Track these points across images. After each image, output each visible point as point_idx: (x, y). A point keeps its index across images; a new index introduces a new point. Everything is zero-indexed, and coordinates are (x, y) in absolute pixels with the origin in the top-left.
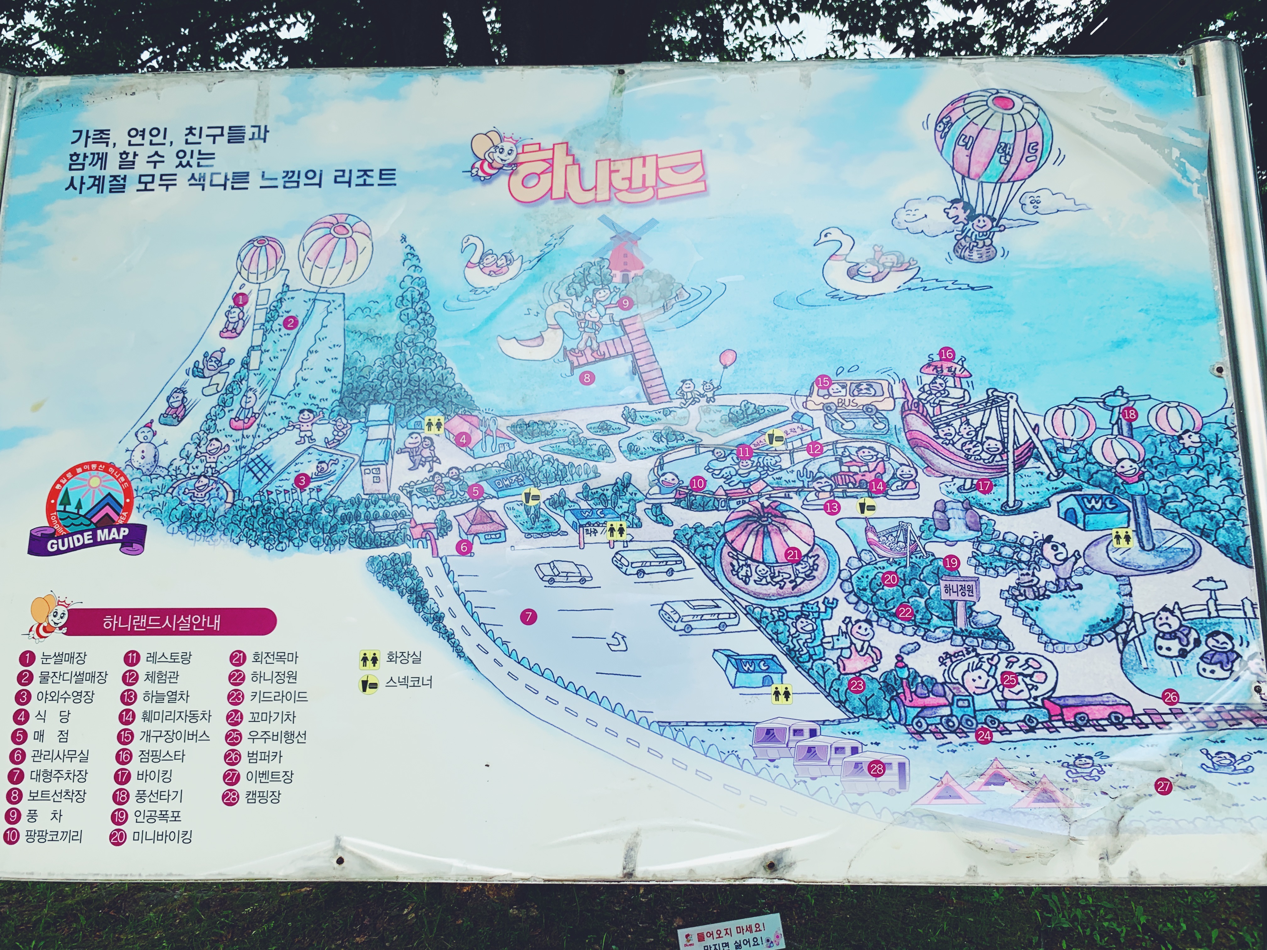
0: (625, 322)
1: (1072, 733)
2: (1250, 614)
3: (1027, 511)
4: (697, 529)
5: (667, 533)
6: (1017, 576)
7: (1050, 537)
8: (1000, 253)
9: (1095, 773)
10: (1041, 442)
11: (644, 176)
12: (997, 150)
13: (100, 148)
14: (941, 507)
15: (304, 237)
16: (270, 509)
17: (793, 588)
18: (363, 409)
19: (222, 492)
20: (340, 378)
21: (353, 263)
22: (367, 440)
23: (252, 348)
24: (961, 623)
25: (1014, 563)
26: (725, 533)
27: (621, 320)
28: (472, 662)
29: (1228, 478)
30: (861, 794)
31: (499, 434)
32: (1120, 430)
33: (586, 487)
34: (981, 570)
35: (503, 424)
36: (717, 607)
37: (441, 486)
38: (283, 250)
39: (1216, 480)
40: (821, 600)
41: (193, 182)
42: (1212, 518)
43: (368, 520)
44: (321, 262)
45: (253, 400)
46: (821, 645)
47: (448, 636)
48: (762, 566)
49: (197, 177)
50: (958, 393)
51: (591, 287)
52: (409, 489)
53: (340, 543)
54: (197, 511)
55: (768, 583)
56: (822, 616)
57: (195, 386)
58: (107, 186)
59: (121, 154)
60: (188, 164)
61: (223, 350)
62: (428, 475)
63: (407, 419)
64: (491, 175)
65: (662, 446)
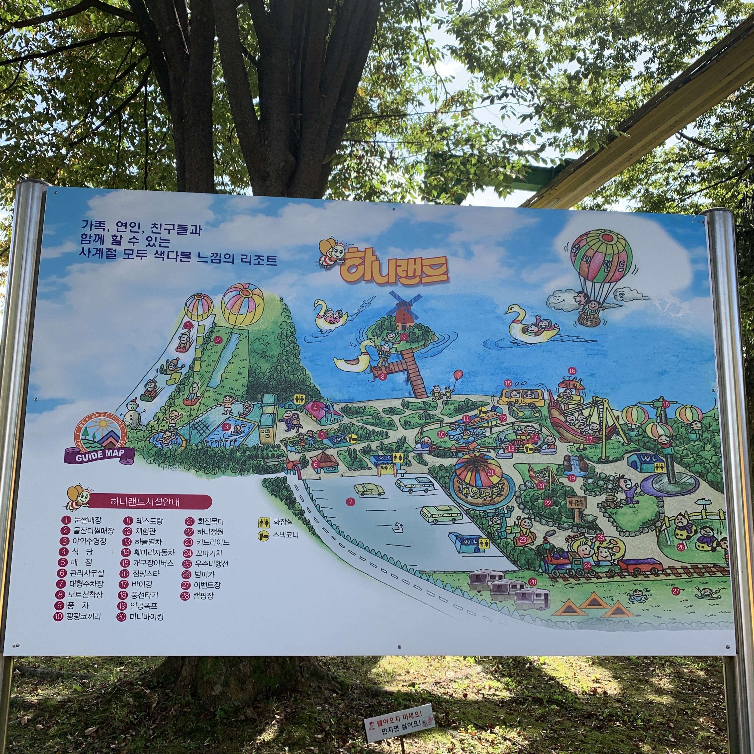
0: (404, 353)
1: (633, 579)
2: (722, 518)
3: (612, 462)
4: (441, 467)
5: (425, 469)
6: (606, 496)
7: (624, 476)
8: (602, 322)
9: (643, 599)
10: (620, 425)
11: (415, 269)
12: (603, 264)
13: (100, 232)
14: (567, 459)
15: (224, 296)
16: (207, 451)
17: (491, 500)
18: (260, 396)
19: (179, 441)
20: (247, 378)
21: (253, 313)
22: (262, 414)
23: (195, 359)
24: (577, 520)
25: (604, 489)
26: (456, 470)
27: (401, 351)
28: (319, 537)
29: (714, 446)
30: (525, 610)
31: (335, 413)
32: (661, 419)
33: (381, 443)
34: (588, 492)
35: (337, 407)
36: (451, 510)
37: (304, 441)
38: (212, 303)
39: (708, 447)
40: (505, 507)
41: (157, 255)
42: (705, 467)
43: (263, 458)
44: (235, 310)
45: (197, 388)
46: (505, 531)
47: (307, 523)
48: (475, 488)
49: (159, 253)
50: (578, 398)
51: (385, 332)
52: (285, 441)
53: (248, 470)
54: (165, 451)
55: (478, 498)
56: (506, 515)
57: (162, 380)
58: (105, 255)
59: (113, 236)
60: (154, 244)
61: (178, 359)
62: (296, 435)
63: (284, 403)
64: (330, 265)
65: (423, 422)
